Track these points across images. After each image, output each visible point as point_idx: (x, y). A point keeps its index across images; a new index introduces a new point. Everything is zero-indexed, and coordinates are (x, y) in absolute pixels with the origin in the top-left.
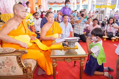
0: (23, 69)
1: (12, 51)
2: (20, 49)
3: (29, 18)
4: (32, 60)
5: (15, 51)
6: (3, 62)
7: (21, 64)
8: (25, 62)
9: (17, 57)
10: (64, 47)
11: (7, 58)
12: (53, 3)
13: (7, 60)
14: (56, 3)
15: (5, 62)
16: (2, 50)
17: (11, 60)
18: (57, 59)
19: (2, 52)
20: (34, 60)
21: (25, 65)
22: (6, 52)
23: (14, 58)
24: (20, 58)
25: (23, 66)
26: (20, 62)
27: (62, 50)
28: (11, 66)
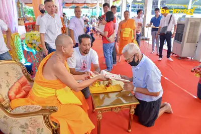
0: (53, 130)
1: (37, 110)
5: (42, 110)
6: (26, 124)
7: (50, 124)
9: (44, 117)
11: (31, 118)
13: (31, 122)
15: (29, 124)
16: (25, 110)
17: (36, 122)
19: (25, 112)
22: (29, 111)
23: (40, 119)
24: (48, 118)
25: (52, 127)
26: (49, 122)
28: (37, 128)
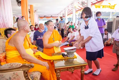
1: (19, 66)
2: (27, 64)
5: (22, 66)
6: (10, 78)
7: (28, 78)
8: (32, 76)
9: (24, 72)
10: (65, 57)
11: (14, 73)
12: (43, 17)
13: (14, 76)
14: (46, 17)
15: (12, 78)
16: (9, 66)
17: (18, 76)
19: (9, 67)
20: (39, 73)
21: (31, 78)
22: (13, 67)
23: (21, 73)
24: (26, 73)
26: (27, 76)
27: (63, 60)
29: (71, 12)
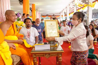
3: (21, 25)
4: (15, 55)
12: (46, 16)
14: (48, 16)
18: (38, 55)
20: (17, 56)
29: (73, 10)
